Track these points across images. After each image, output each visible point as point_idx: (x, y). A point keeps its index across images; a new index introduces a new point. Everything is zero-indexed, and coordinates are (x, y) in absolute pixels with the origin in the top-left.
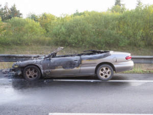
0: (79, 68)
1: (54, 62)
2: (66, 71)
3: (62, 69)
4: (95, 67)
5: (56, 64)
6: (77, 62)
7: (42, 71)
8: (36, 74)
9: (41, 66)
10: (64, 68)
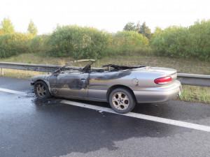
0: (87, 90)
1: (61, 79)
2: (72, 92)
3: (68, 89)
4: (106, 91)
5: (62, 82)
6: (84, 81)
7: (50, 89)
8: (45, 91)
9: (48, 83)
10: (70, 87)
